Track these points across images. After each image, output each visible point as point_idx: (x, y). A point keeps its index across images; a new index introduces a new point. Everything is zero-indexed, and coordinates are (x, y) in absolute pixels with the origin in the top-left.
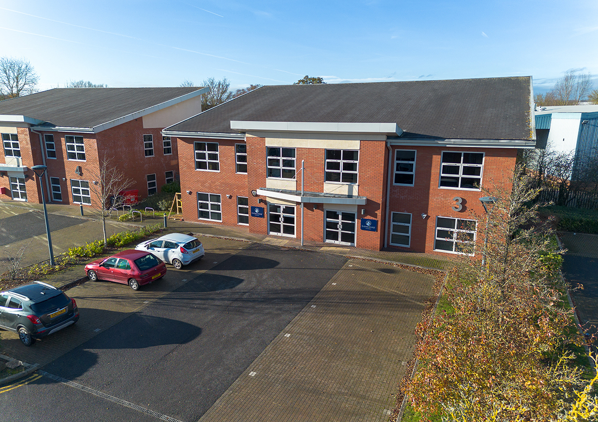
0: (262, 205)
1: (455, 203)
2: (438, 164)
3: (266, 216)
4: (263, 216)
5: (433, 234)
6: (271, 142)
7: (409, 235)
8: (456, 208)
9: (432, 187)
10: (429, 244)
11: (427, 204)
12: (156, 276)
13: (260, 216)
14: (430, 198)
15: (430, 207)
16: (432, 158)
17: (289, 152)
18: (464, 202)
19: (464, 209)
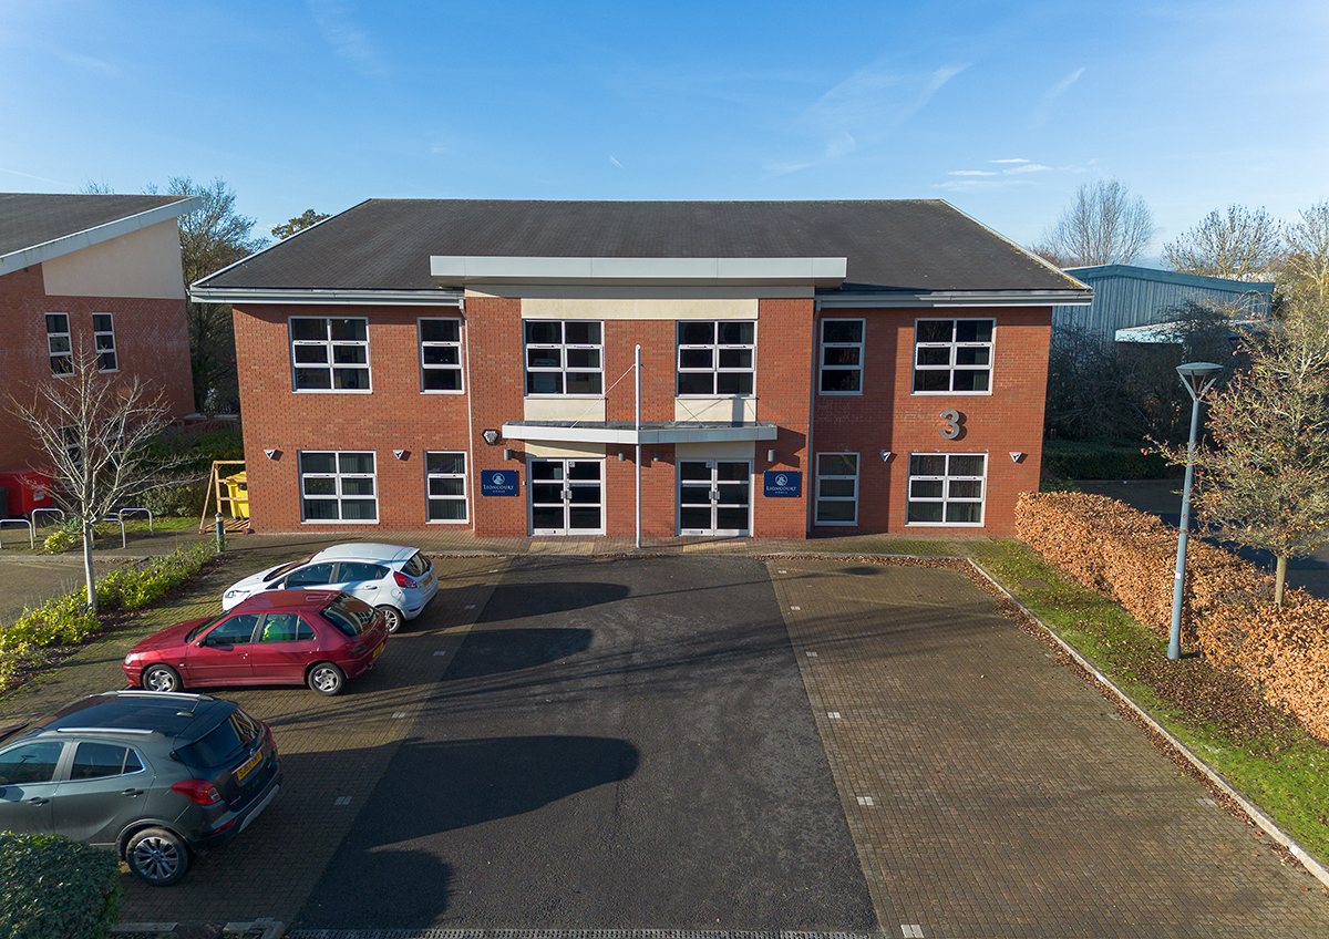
0: (515, 465)
1: (947, 422)
2: (908, 344)
3: (523, 490)
4: (515, 492)
5: (904, 491)
6: (535, 309)
7: (855, 498)
8: (949, 433)
9: (898, 394)
10: (897, 512)
11: (890, 430)
13: (508, 493)
14: (896, 417)
15: (895, 435)
16: (896, 334)
17: (582, 330)
18: (962, 419)
19: (962, 434)
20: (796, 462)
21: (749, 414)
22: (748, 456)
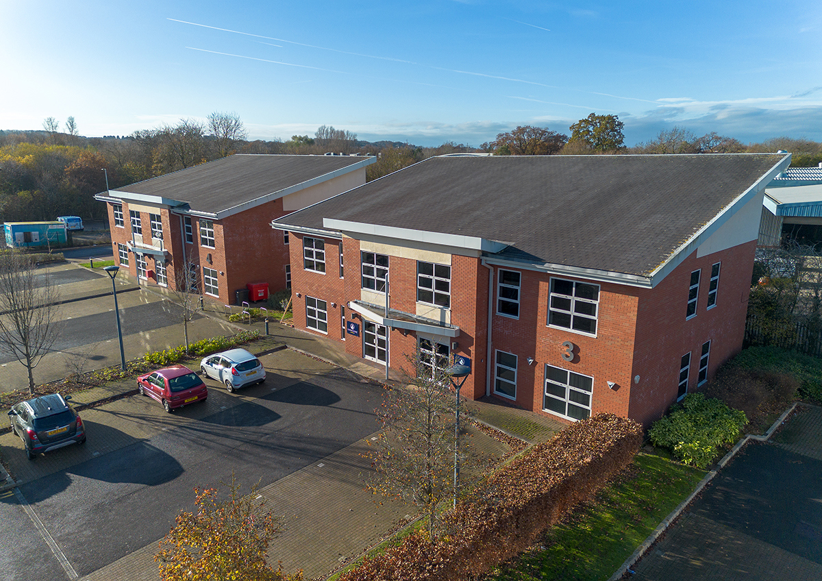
0: (357, 321)
1: (566, 348)
2: (545, 294)
3: (361, 335)
4: (358, 335)
5: (542, 387)
6: (366, 246)
7: (515, 383)
8: (567, 356)
9: (539, 324)
10: (538, 401)
11: (535, 346)
12: (190, 400)
13: (355, 334)
14: (538, 339)
15: (537, 350)
16: (538, 285)
17: (383, 260)
18: (576, 350)
19: (576, 360)
20: (469, 353)
21: (448, 321)
22: (447, 343)
